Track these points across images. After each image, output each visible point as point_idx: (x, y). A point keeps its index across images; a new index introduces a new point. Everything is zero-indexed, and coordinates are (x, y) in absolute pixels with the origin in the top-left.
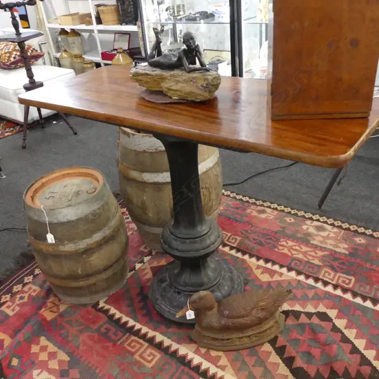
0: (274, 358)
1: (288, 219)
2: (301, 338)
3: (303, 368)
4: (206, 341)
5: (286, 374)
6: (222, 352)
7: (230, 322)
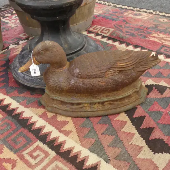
0: (130, 128)
1: (162, 20)
2: (164, 110)
3: (162, 140)
4: (54, 105)
5: (141, 145)
6: (71, 118)
7: (80, 83)
